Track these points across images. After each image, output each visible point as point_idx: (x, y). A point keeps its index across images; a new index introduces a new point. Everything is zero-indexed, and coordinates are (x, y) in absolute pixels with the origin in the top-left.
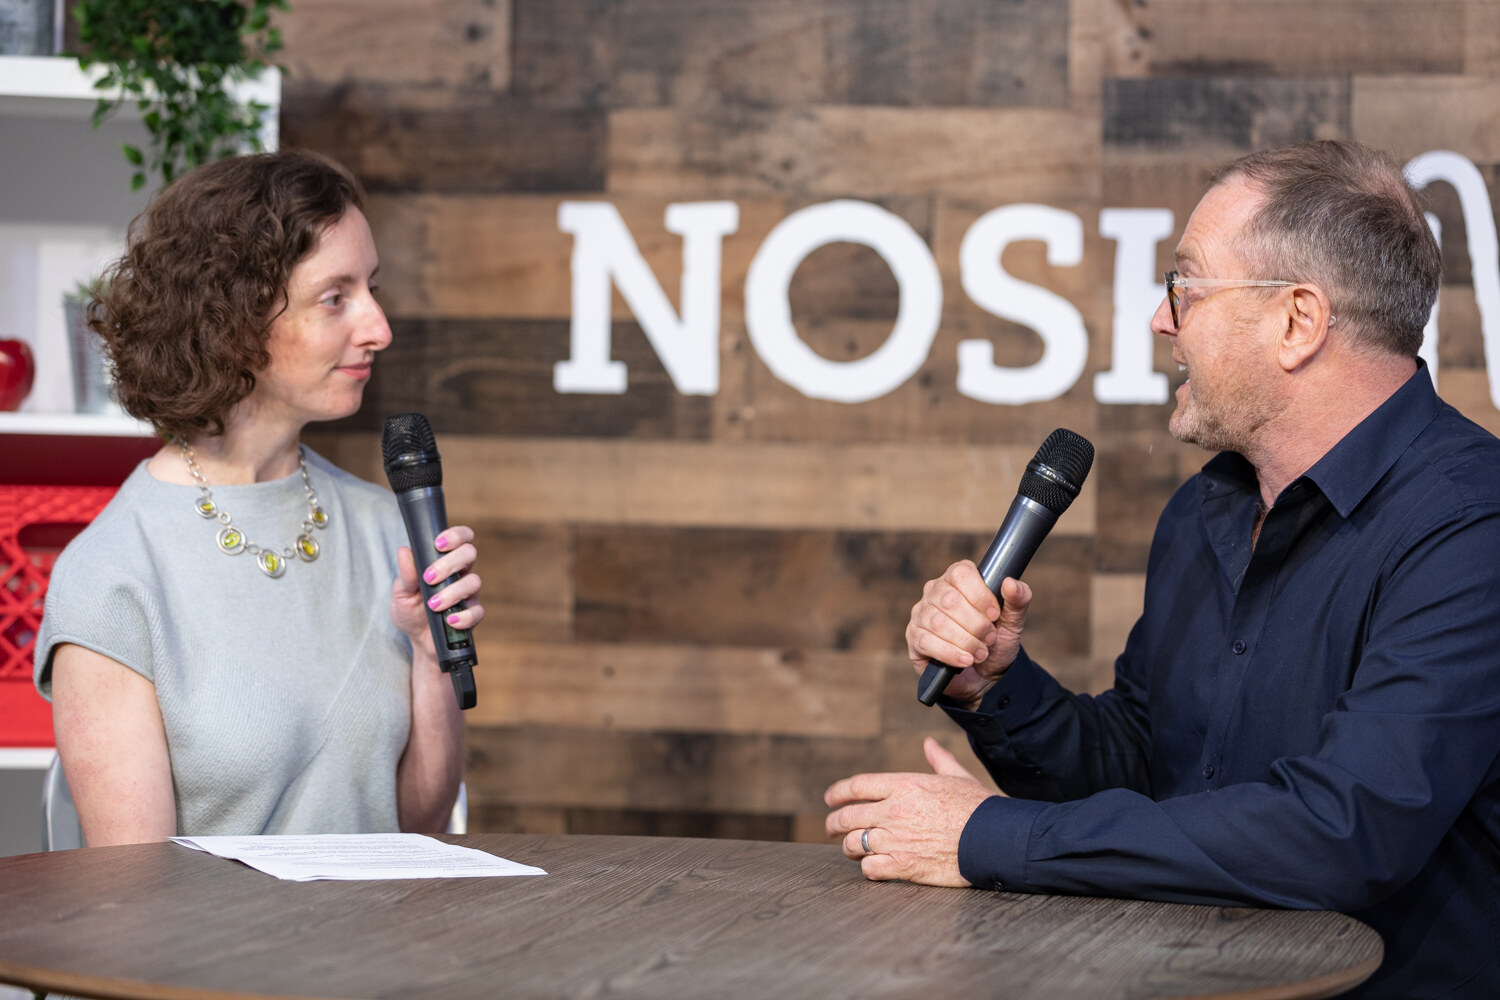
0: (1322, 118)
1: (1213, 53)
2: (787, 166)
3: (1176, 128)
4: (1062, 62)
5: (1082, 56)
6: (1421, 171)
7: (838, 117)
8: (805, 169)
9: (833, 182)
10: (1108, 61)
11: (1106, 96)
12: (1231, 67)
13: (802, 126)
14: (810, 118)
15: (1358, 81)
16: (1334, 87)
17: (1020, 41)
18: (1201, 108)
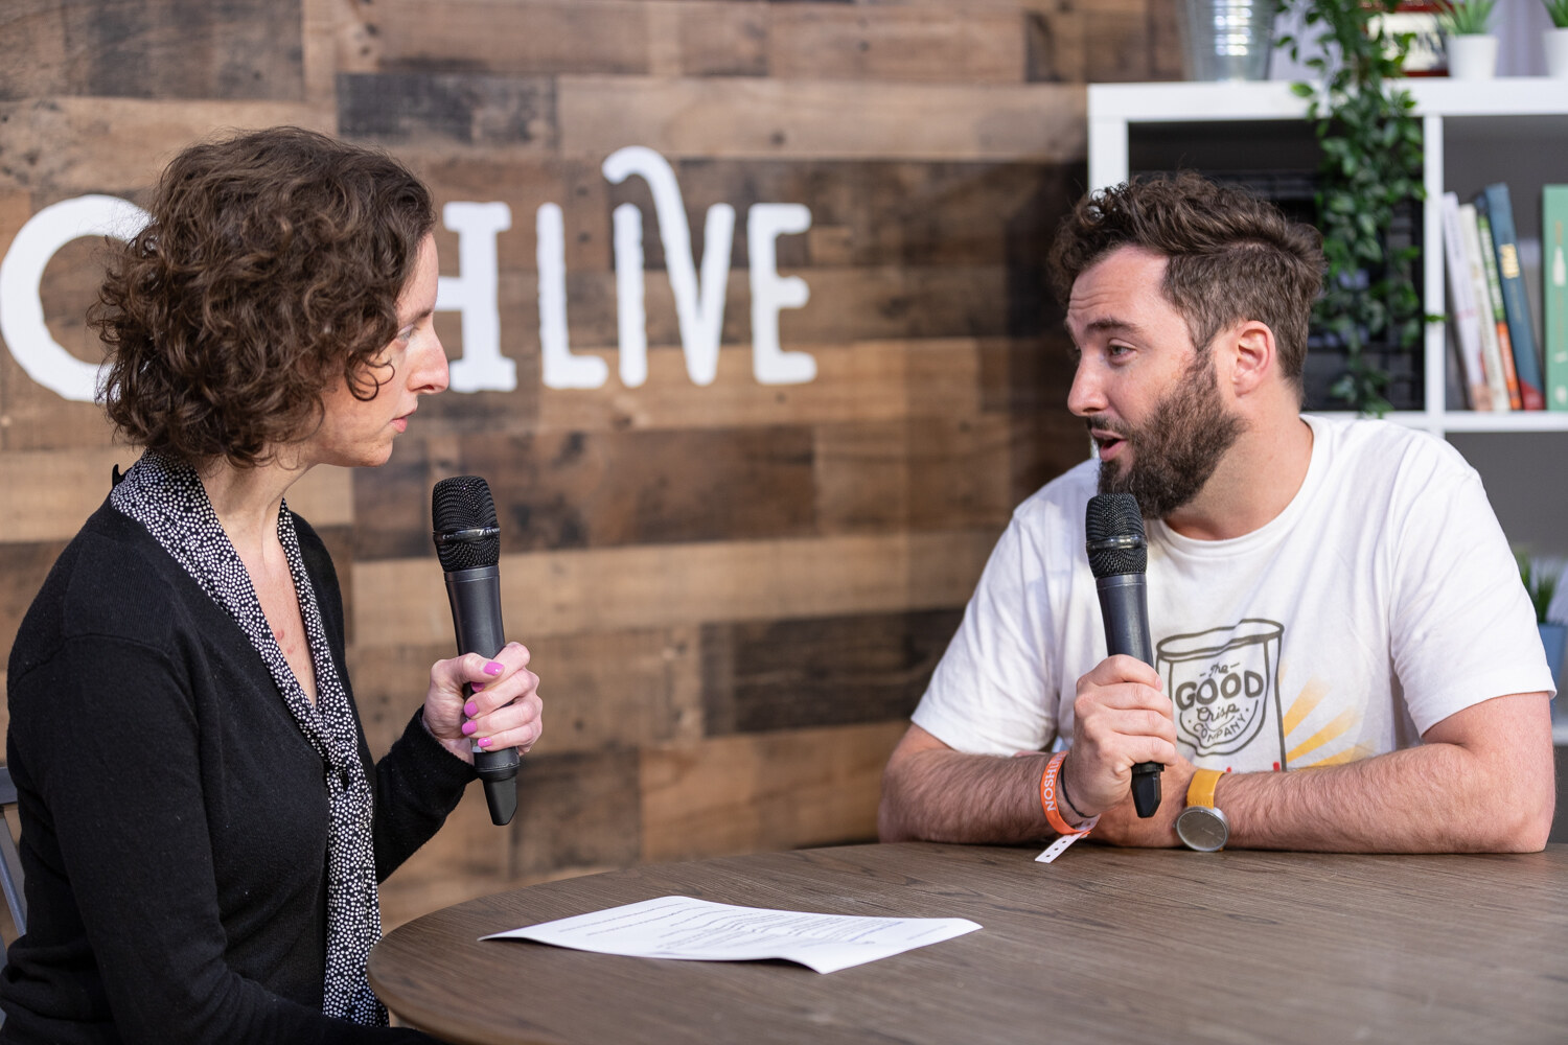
0: (534, 115)
1: (436, 51)
2: (32, 158)
3: (405, 123)
4: (297, 55)
5: (315, 50)
6: (617, 167)
7: (81, 107)
8: (50, 162)
9: (80, 176)
10: (340, 56)
11: (339, 91)
12: (452, 65)
13: (46, 116)
14: (53, 108)
15: (565, 81)
16: (541, 85)
17: (257, 33)
18: (426, 105)
